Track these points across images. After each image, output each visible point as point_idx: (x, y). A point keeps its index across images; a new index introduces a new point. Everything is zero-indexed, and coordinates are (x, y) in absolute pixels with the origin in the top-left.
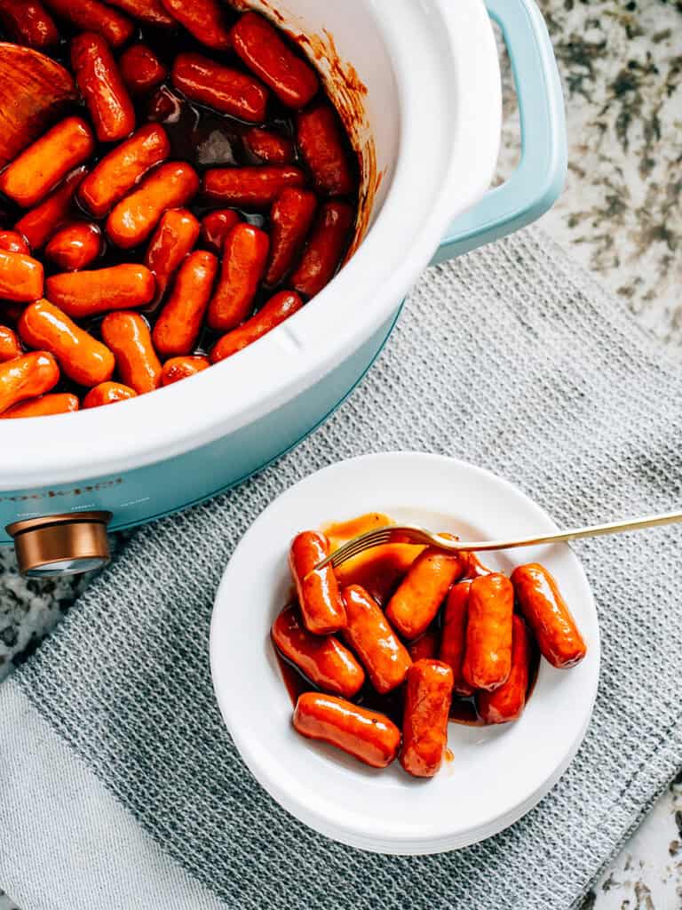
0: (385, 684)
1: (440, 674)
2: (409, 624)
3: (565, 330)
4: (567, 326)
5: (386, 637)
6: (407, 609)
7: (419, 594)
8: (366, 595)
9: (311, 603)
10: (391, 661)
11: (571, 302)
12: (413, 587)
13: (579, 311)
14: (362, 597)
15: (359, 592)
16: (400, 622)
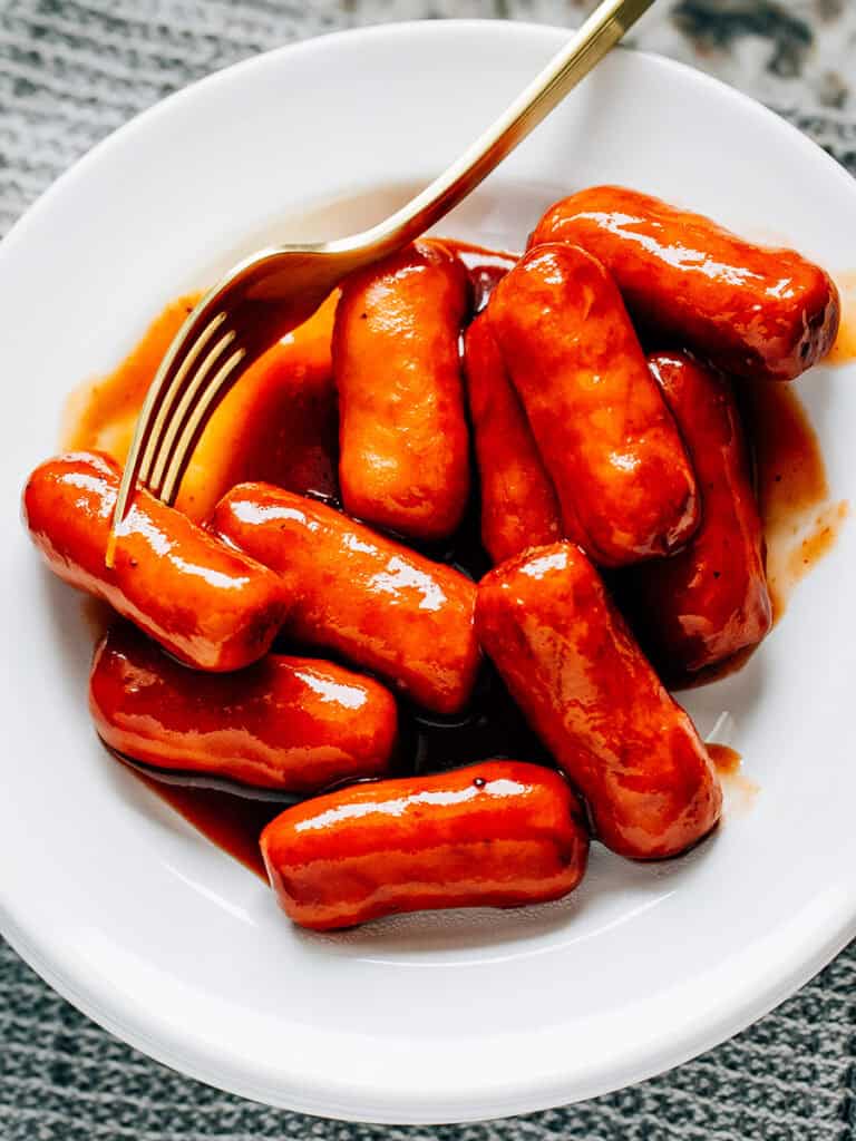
0: (446, 680)
1: (555, 573)
2: (418, 493)
3: (67, 108)
4: (64, 97)
5: (380, 566)
6: (391, 463)
7: (392, 414)
8: (275, 494)
9: (163, 601)
10: (425, 616)
11: (39, 32)
12: (368, 406)
13: (74, 42)
14: (266, 502)
15: (251, 497)
16: (392, 505)
